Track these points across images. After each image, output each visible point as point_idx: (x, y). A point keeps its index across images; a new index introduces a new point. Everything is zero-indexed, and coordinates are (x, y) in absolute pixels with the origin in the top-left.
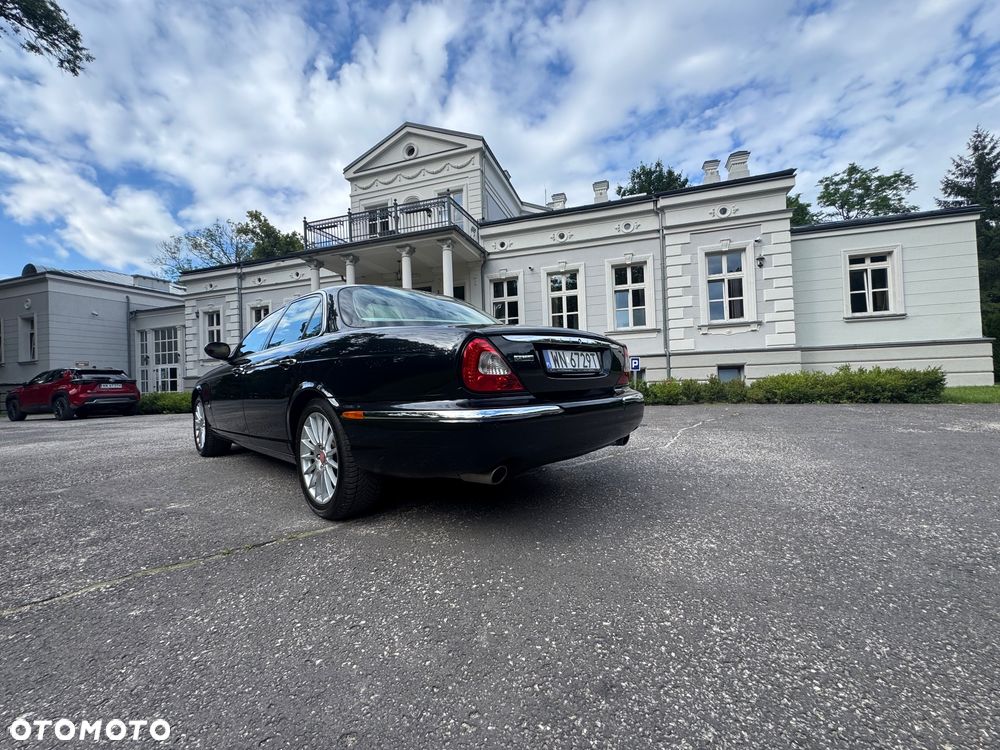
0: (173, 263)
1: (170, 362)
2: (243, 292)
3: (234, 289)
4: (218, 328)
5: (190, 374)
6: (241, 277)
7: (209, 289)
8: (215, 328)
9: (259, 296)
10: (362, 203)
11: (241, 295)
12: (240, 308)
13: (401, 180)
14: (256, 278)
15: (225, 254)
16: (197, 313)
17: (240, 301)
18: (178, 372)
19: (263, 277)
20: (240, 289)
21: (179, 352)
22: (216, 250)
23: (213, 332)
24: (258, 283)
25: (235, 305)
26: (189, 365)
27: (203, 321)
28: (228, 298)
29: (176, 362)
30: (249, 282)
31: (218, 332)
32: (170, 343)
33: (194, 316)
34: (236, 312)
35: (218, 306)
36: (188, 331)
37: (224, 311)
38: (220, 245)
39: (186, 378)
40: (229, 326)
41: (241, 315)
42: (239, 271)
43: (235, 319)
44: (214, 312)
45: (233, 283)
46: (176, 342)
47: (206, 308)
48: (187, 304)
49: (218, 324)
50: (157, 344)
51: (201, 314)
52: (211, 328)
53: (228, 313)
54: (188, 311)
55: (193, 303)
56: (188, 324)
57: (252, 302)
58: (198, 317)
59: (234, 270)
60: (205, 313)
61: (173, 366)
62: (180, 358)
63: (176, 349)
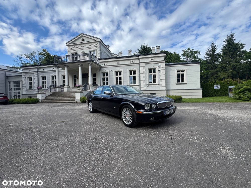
0: (20, 61)
1: (18, 90)
2: (39, 72)
3: (36, 72)
4: (32, 81)
5: (24, 93)
6: (38, 69)
7: (29, 71)
8: (31, 81)
9: (43, 74)
10: (71, 52)
11: (38, 73)
12: (38, 77)
13: (81, 47)
14: (42, 69)
15: (36, 60)
16: (26, 77)
17: (38, 75)
18: (21, 93)
19: (44, 69)
20: (38, 72)
21: (21, 87)
22: (33, 58)
23: (30, 82)
24: (43, 70)
25: (37, 76)
26: (24, 91)
27: (28, 80)
28: (34, 74)
29: (20, 90)
30: (40, 70)
31: (32, 82)
32: (18, 85)
33: (25, 78)
34: (37, 77)
35: (32, 76)
36: (23, 82)
37: (33, 77)
38: (34, 57)
39: (23, 94)
40: (35, 81)
41: (38, 78)
42: (38, 67)
43: (37, 79)
44: (31, 77)
45: (36, 70)
46: (20, 85)
47: (28, 76)
48: (23, 75)
49: (32, 80)
50: (14, 85)
51: (27, 78)
52: (30, 81)
53: (34, 78)
54: (23, 77)
55: (25, 75)
56: (23, 80)
57: (41, 75)
58: (26, 78)
59: (36, 67)
60: (28, 77)
61: (19, 91)
62: (21, 89)
63: (20, 87)
